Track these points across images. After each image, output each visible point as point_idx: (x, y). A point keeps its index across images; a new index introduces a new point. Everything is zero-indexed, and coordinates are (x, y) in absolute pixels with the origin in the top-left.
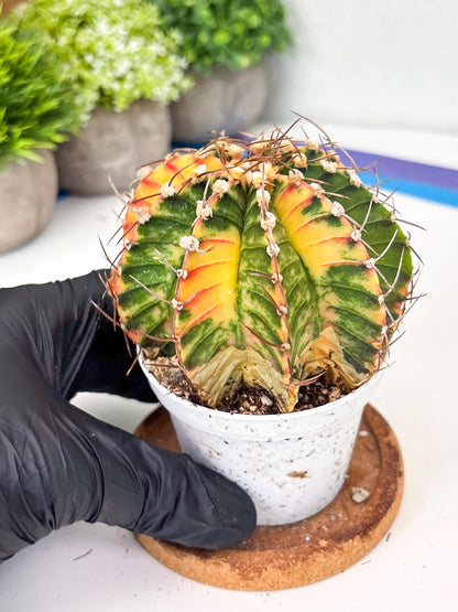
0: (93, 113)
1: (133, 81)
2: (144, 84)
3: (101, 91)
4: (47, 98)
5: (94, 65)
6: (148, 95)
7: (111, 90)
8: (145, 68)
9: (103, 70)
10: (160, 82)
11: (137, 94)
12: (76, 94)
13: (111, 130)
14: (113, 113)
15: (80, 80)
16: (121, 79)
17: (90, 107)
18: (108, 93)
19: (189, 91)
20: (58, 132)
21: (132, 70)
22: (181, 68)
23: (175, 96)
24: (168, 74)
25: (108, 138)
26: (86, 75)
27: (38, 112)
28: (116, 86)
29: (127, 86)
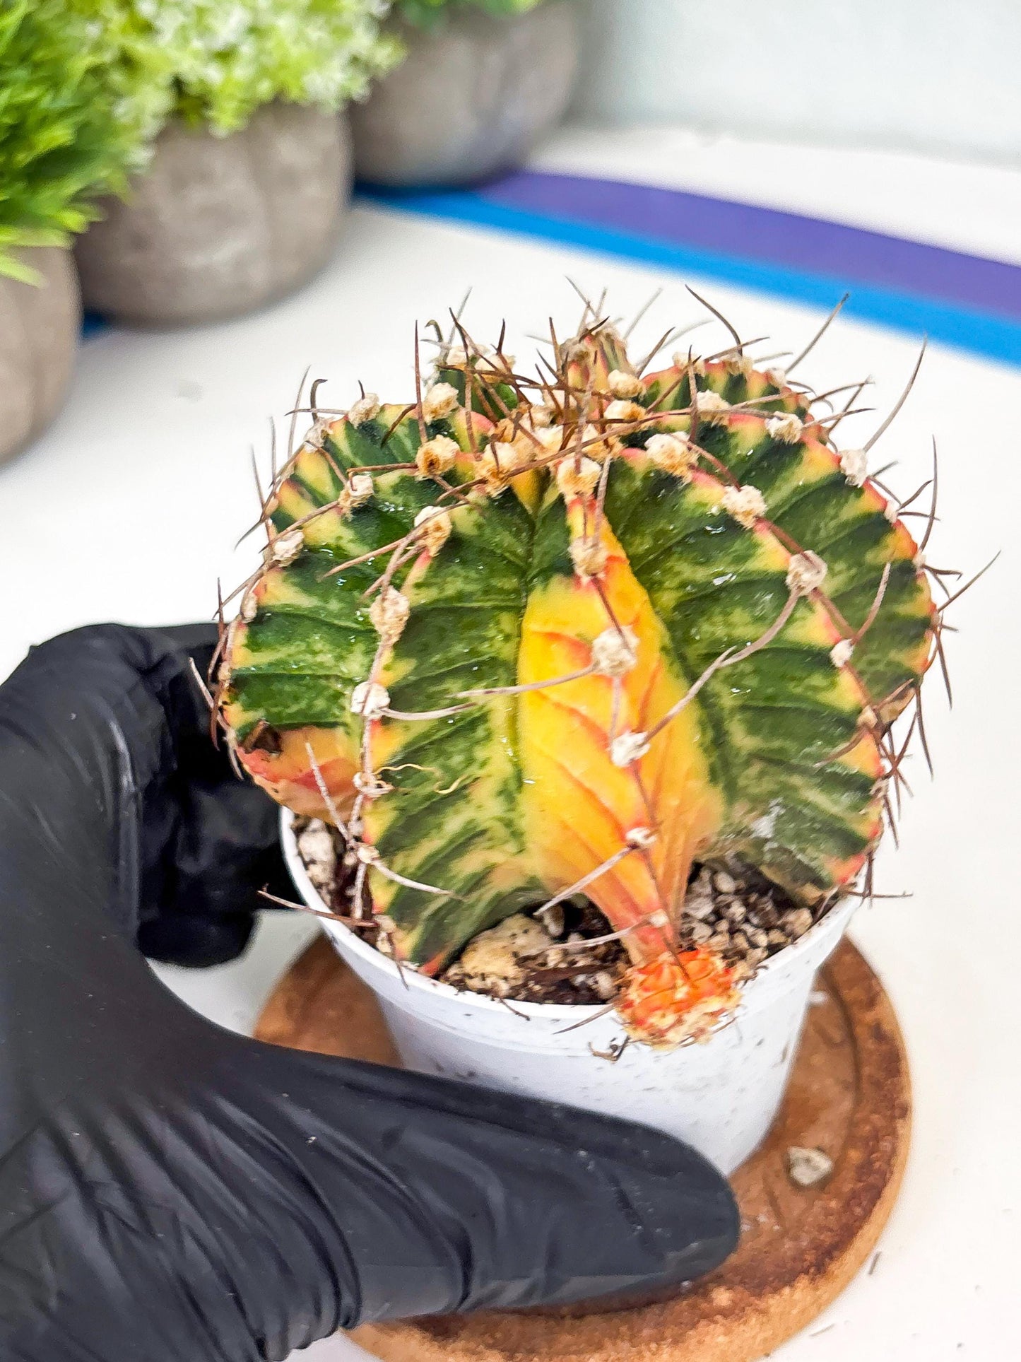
0: (161, 139)
1: (256, 59)
2: (283, 66)
3: (178, 85)
4: (46, 121)
5: (158, 24)
6: (294, 94)
7: (202, 82)
8: (285, 24)
9: (183, 36)
10: (321, 56)
11: (265, 89)
12: (118, 95)
13: (205, 177)
14: (206, 135)
15: (127, 62)
16: (225, 56)
17: (151, 127)
18: (194, 90)
19: (392, 74)
21: (254, 30)
22: (371, 16)
23: (359, 88)
24: (342, 32)
25: (198, 196)
26: (140, 48)
27: (23, 158)
28: (214, 74)
29: (241, 72)
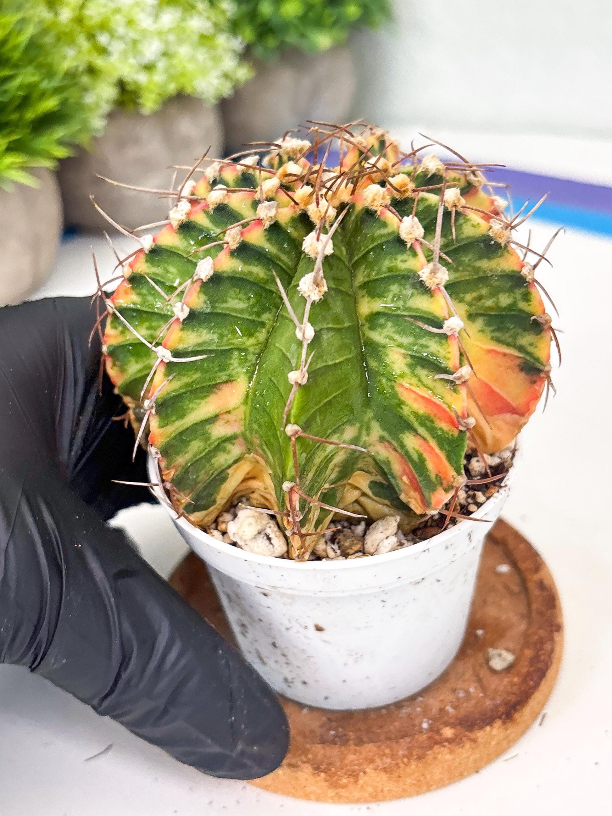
0: (110, 116)
1: (166, 71)
2: (183, 74)
3: (121, 85)
4: (43, 95)
5: (110, 49)
6: (189, 90)
7: (135, 83)
8: (184, 51)
9: (124, 54)
10: (204, 71)
11: (172, 88)
12: (85, 89)
13: (136, 141)
14: (138, 116)
15: (92, 71)
16: (149, 68)
17: (106, 108)
18: (131, 87)
19: (248, 83)
20: (61, 143)
21: (165, 54)
22: (234, 51)
23: (226, 90)
24: (216, 59)
25: (132, 152)
26: (99, 62)
27: (30, 115)
28: (142, 78)
29: (158, 78)
